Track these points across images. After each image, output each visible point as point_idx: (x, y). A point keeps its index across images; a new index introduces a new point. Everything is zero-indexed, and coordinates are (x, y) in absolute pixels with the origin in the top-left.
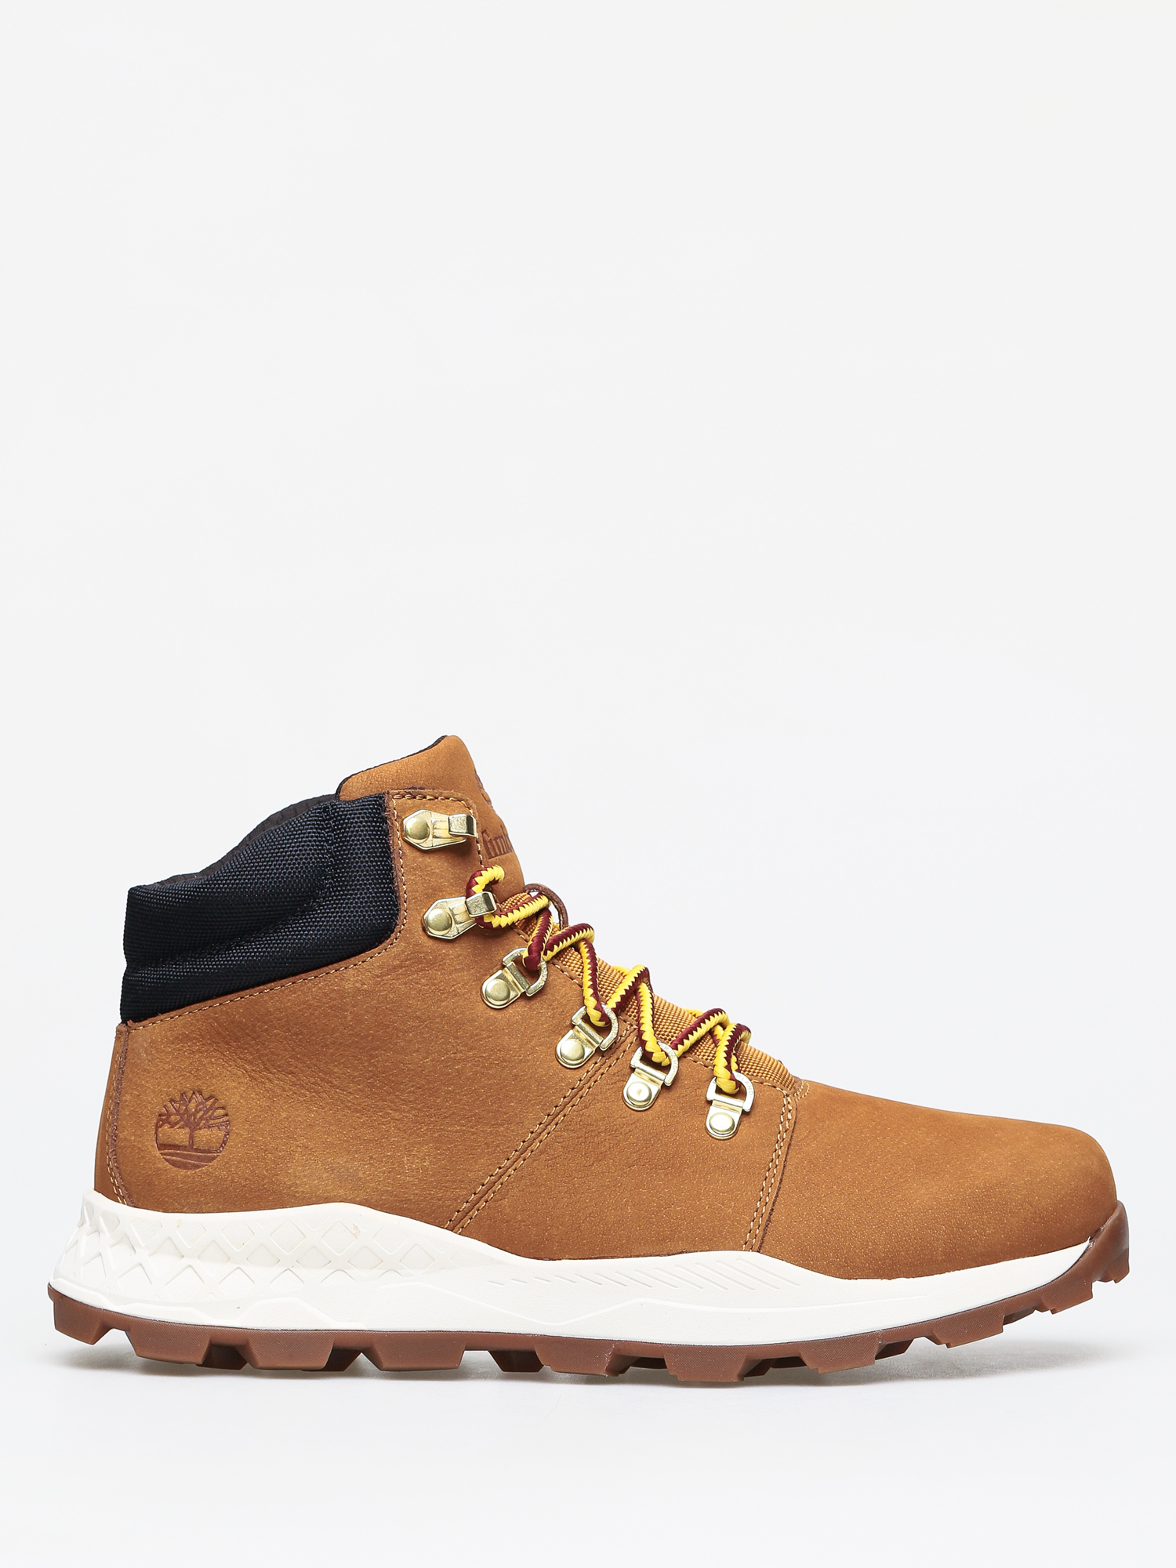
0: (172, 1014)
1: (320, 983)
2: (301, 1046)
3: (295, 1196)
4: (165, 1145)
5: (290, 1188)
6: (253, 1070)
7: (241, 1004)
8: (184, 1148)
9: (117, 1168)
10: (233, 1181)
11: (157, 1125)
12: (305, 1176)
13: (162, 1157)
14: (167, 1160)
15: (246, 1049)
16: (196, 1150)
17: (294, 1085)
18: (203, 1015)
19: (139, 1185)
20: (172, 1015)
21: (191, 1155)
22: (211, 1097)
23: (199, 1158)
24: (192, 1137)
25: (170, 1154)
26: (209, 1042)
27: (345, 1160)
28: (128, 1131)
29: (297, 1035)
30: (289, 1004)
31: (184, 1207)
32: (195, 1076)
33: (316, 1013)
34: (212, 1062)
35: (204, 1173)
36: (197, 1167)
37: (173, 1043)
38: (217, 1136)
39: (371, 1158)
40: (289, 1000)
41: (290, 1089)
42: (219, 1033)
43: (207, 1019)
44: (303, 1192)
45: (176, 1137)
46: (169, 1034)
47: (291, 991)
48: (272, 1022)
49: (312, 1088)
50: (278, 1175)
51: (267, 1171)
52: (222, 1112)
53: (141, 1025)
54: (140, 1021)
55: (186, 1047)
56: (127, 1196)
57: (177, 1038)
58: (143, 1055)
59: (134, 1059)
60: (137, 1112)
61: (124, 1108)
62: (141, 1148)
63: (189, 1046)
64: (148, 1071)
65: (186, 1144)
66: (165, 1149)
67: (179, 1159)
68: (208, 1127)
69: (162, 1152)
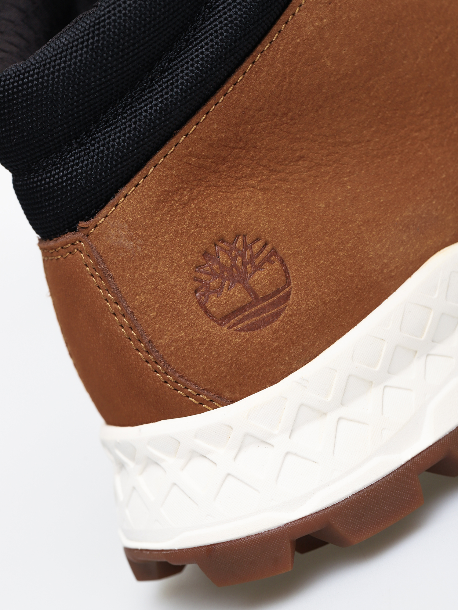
0: (135, 181)
1: (279, 46)
2: (295, 123)
3: (392, 277)
4: (225, 317)
5: (382, 272)
6: (260, 181)
7: (211, 120)
8: (250, 305)
9: (182, 377)
10: (325, 304)
11: (201, 303)
12: (388, 250)
13: (232, 330)
14: (240, 330)
15: (239, 164)
16: (264, 299)
17: (310, 169)
18: (174, 159)
19: (225, 376)
20: (136, 183)
21: (262, 307)
23: (273, 305)
24: (249, 290)
25: (239, 322)
26: (195, 183)
27: (411, 209)
28: (169, 331)
29: (285, 114)
30: (263, 87)
31: (291, 364)
32: (205, 227)
33: (294, 78)
34: (211, 201)
35: (291, 316)
36: (278, 314)
37: (157, 210)
38: (275, 270)
39: (432, 191)
40: (260, 83)
41: (310, 176)
42: (201, 167)
43: (181, 160)
44: (397, 267)
45: (234, 299)
46: (146, 203)
47: (256, 72)
48: (253, 117)
49: (330, 161)
50: (363, 267)
51: (350, 270)
52: (260, 243)
53: (100, 218)
54: (93, 216)
55: (174, 205)
56: (215, 396)
57: (158, 202)
58: (129, 244)
59: (119, 256)
60: (166, 305)
61: (145, 313)
62: (198, 339)
63: (177, 201)
64: (149, 256)
65: (248, 299)
66: (229, 320)
67: (253, 320)
68: (258, 268)
69: (228, 325)
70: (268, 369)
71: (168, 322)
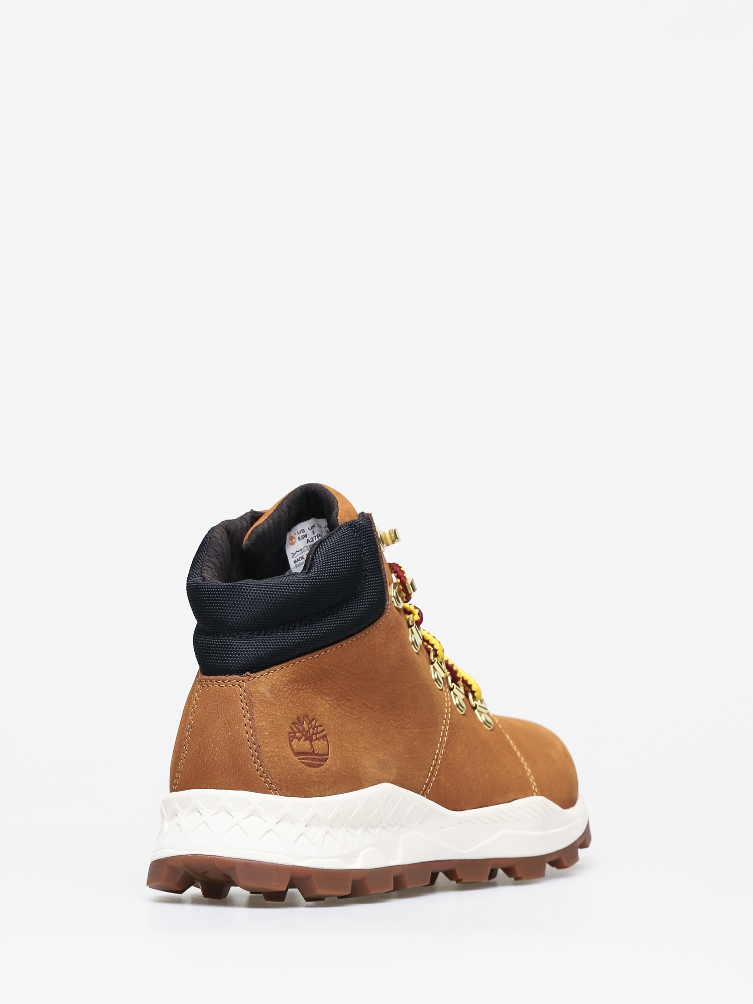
0: (282, 665)
2: (355, 682)
3: (367, 780)
4: (299, 753)
5: (364, 775)
6: (330, 700)
8: (310, 754)
10: (339, 773)
11: (290, 740)
13: (299, 761)
14: (303, 763)
15: (326, 686)
16: (317, 755)
17: (350, 708)
21: (315, 758)
22: (313, 720)
23: (320, 760)
24: (312, 747)
25: (303, 759)
26: (306, 683)
27: (382, 755)
28: (270, 745)
29: (353, 674)
30: (351, 655)
31: (317, 793)
32: (302, 706)
33: (363, 659)
34: (309, 696)
35: (325, 769)
36: (321, 765)
37: (287, 685)
38: (324, 745)
41: (349, 711)
42: (311, 676)
45: (304, 747)
47: (352, 646)
48: (342, 667)
49: (359, 710)
50: (358, 767)
51: (353, 765)
52: (321, 728)
53: (258, 674)
54: (255, 672)
55: (294, 687)
56: (279, 789)
57: (289, 681)
58: (268, 694)
59: (261, 697)
60: (275, 732)
61: (263, 731)
62: (284, 757)
63: (296, 686)
64: (275, 705)
65: (310, 751)
66: (299, 756)
67: (310, 761)
68: (318, 739)
69: (298, 757)
70: (307, 789)
71: (272, 741)
